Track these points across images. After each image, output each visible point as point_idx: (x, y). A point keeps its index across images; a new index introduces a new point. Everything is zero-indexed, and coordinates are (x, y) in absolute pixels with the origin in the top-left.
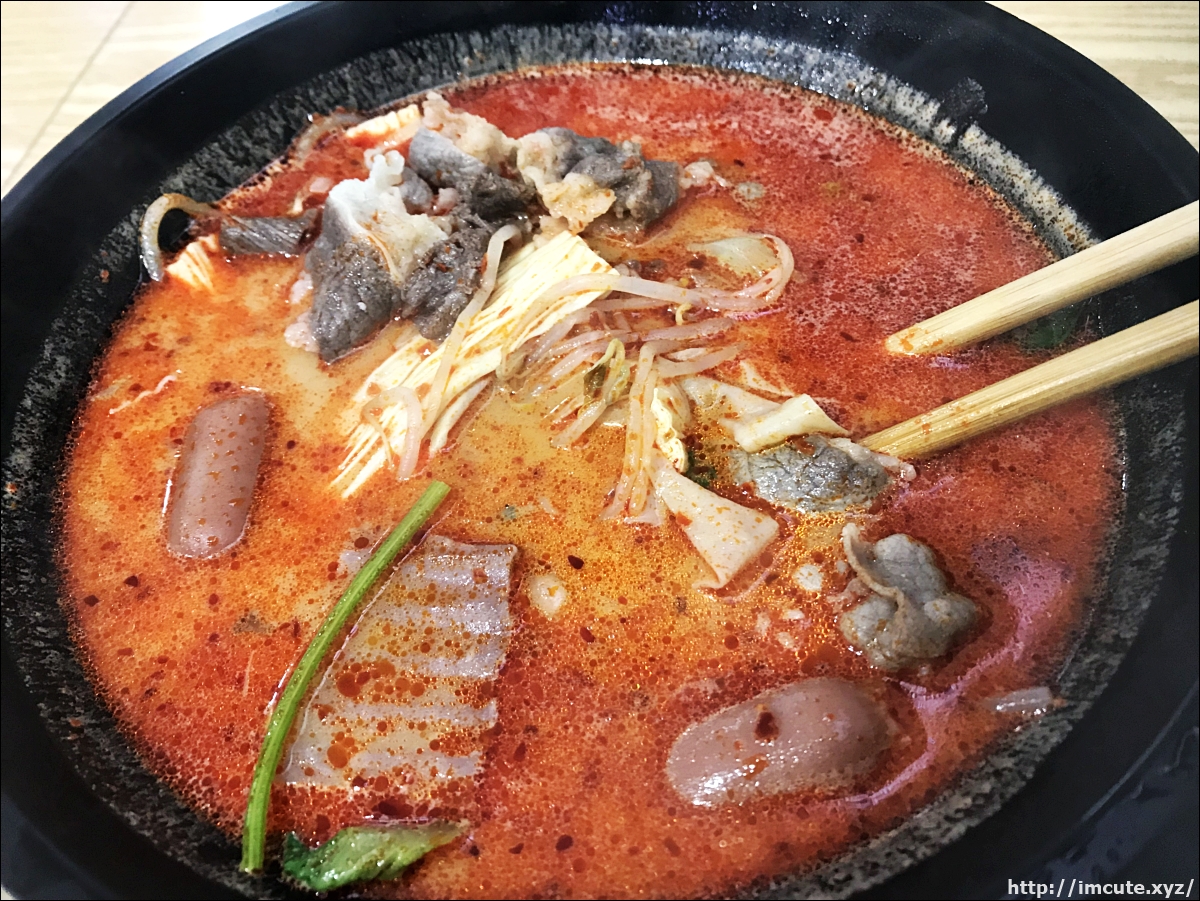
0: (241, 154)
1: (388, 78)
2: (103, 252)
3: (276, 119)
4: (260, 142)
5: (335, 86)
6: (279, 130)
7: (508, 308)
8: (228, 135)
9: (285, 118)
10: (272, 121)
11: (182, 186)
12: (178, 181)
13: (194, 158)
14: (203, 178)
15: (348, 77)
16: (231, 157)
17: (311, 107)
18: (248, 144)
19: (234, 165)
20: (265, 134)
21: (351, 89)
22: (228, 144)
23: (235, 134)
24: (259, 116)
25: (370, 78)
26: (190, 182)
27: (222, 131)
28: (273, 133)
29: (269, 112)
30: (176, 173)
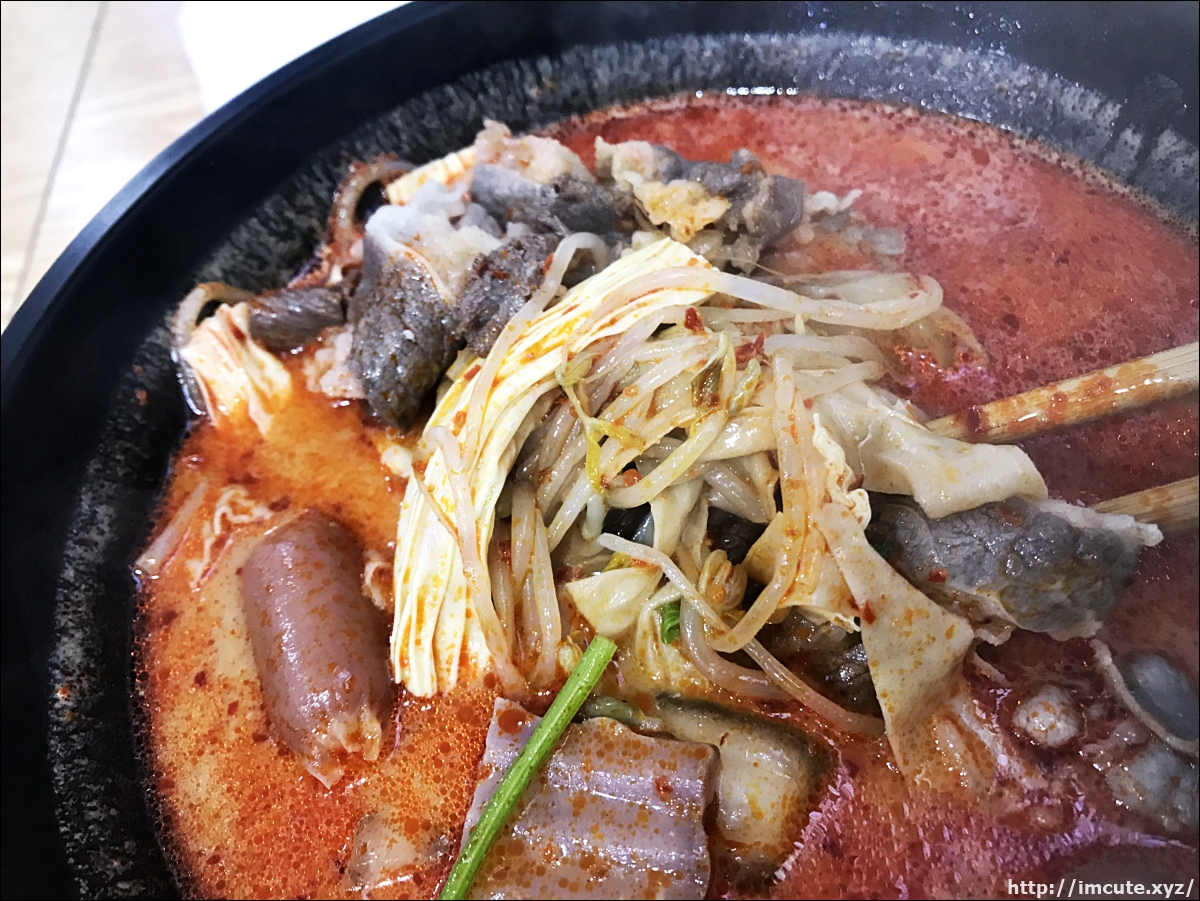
2: (137, 368)
7: (576, 306)
15: (399, 123)
18: (290, 214)
19: (277, 242)
20: (309, 200)
21: (404, 137)
22: (269, 218)
23: (275, 205)
24: (301, 181)
25: (425, 122)
26: (227, 267)
27: (260, 203)
29: (311, 174)
30: (212, 259)
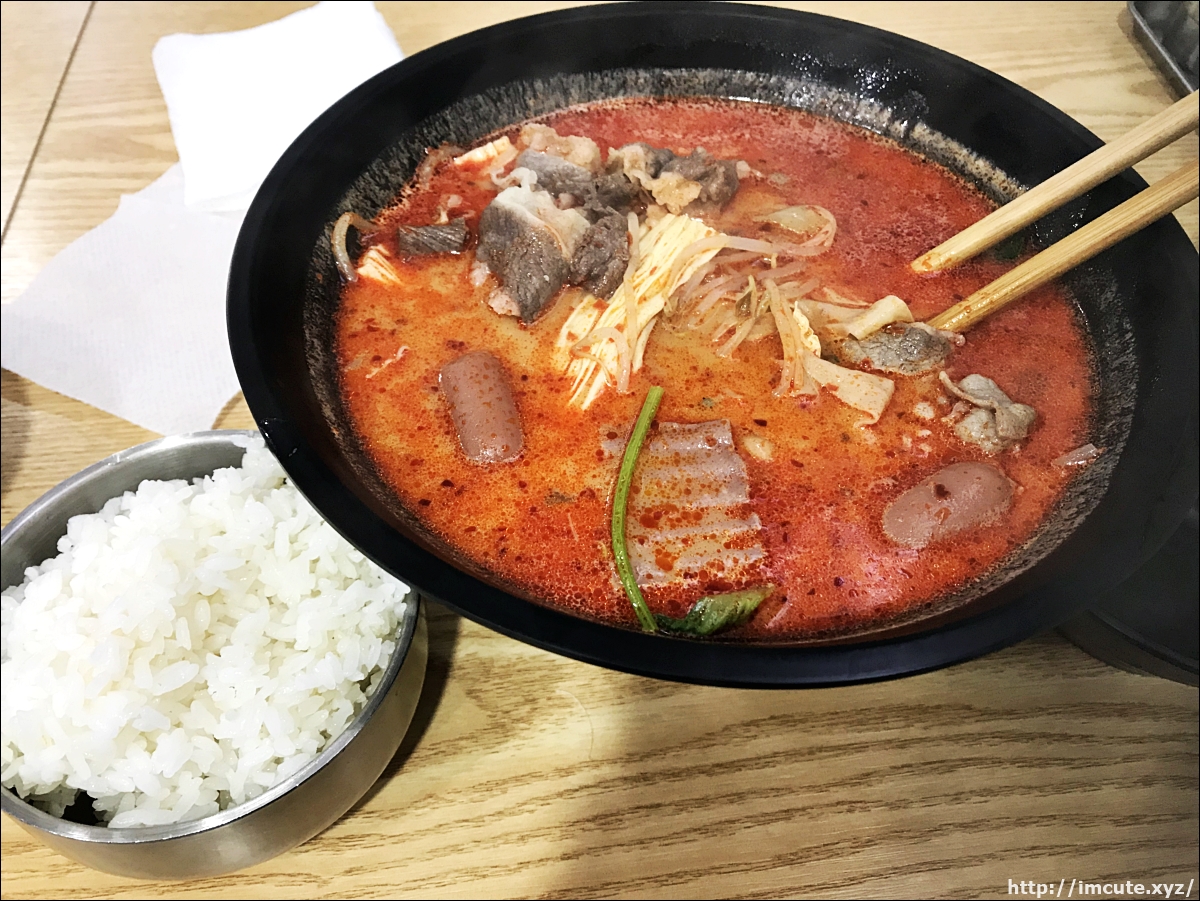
0: (383, 181)
1: (477, 118)
3: (403, 152)
4: (393, 171)
5: (440, 125)
6: (405, 161)
7: (655, 268)
8: (374, 166)
9: (409, 152)
10: (401, 154)
11: (350, 207)
12: (347, 203)
13: (354, 185)
14: (362, 201)
15: (449, 117)
16: (378, 184)
17: (426, 143)
18: (386, 173)
19: (380, 190)
20: (397, 165)
21: (451, 127)
22: (375, 173)
23: (378, 165)
24: (392, 151)
25: (464, 118)
26: (355, 204)
27: (370, 163)
28: (402, 164)
29: (398, 147)
30: (346, 197)
